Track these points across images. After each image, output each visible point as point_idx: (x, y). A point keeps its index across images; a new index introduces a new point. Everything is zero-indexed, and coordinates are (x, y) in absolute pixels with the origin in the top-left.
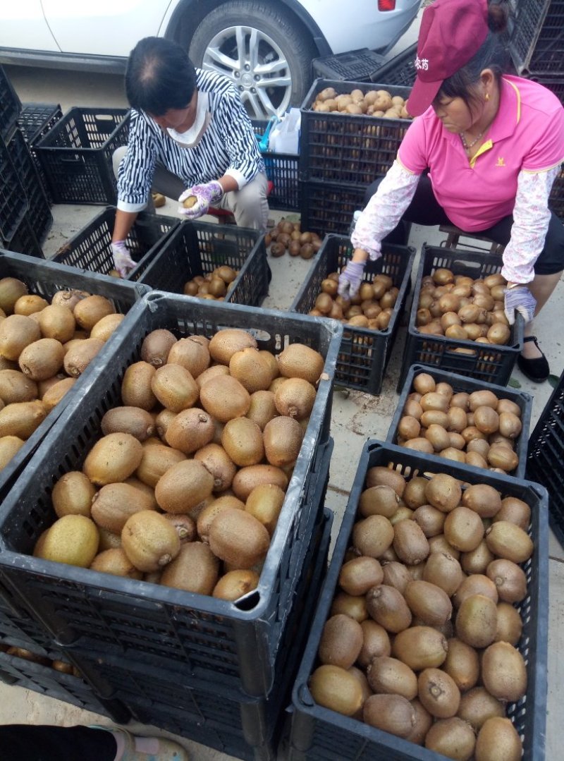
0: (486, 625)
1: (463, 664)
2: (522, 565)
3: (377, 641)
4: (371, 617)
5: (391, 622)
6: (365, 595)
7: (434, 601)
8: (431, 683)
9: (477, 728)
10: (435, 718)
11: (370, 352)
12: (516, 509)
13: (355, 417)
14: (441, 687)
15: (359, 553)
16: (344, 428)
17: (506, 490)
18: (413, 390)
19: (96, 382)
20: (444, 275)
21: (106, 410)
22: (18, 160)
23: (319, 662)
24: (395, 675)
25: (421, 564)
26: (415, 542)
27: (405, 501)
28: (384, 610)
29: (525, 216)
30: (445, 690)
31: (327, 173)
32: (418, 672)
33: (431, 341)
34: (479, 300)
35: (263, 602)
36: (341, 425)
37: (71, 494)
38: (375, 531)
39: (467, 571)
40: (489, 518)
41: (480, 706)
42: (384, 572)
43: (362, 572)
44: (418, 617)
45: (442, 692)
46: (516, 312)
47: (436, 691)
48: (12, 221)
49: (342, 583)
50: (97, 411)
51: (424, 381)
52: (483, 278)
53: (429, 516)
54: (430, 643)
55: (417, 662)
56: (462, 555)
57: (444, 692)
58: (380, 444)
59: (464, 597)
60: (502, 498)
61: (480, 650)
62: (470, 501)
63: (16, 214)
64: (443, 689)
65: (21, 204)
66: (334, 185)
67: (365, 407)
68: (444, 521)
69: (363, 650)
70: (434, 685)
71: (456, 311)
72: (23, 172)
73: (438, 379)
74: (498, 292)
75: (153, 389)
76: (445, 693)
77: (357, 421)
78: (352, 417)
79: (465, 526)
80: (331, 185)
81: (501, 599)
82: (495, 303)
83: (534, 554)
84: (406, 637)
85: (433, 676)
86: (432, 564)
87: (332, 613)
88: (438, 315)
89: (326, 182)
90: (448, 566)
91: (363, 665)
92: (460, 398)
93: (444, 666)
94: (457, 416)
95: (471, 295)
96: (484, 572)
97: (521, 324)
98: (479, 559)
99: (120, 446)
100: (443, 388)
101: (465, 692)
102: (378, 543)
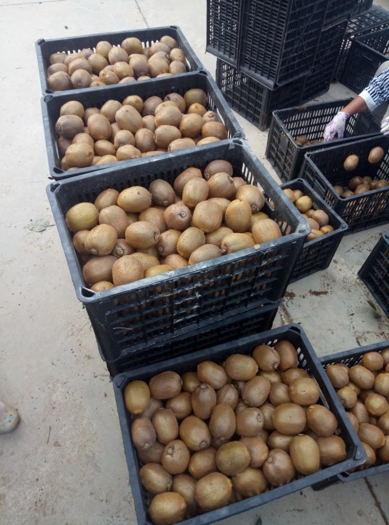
0: (229, 463)
1: (202, 463)
3: (181, 405)
8: (174, 446)
12: (337, 448)
13: (368, 332)
14: (174, 453)
15: (224, 365)
16: (353, 331)
19: (163, 160)
22: (331, 41)
24: (164, 423)
26: (255, 393)
28: (197, 396)
30: (174, 457)
32: (178, 438)
36: (354, 328)
37: (103, 197)
38: (241, 364)
42: (223, 386)
43: (210, 372)
44: (209, 421)
45: (172, 455)
47: (170, 451)
48: (292, 76)
49: (198, 367)
53: (281, 393)
55: (184, 435)
57: (173, 456)
58: (301, 332)
60: (335, 433)
61: (216, 469)
62: (310, 410)
63: (297, 73)
64: (174, 455)
65: (307, 68)
67: (383, 333)
68: (284, 402)
70: (173, 449)
72: (329, 51)
77: (367, 335)
78: (366, 331)
93: (192, 452)
96: (271, 448)
99: (137, 194)
102: (236, 371)
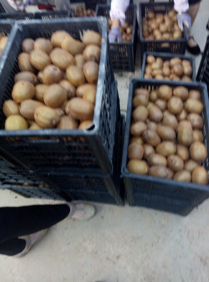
1: (183, 152)
2: (200, 114)
3: (149, 150)
4: (145, 142)
5: (153, 142)
6: (141, 135)
7: (168, 132)
9: (192, 173)
10: (175, 171)
11: (127, 54)
12: (195, 94)
14: (175, 160)
17: (190, 88)
18: (147, 63)
20: (151, 15)
21: (14, 75)
23: (128, 160)
24: (158, 159)
25: (161, 121)
26: (157, 113)
27: (151, 100)
28: (149, 138)
32: (167, 157)
33: (150, 43)
34: (167, 23)
35: (96, 127)
38: (141, 112)
39: (179, 121)
40: (184, 100)
41: (191, 165)
42: (147, 126)
43: (138, 127)
44: (163, 139)
45: (176, 162)
46: (184, 25)
49: (132, 132)
50: (11, 77)
51: (150, 59)
52: (168, 13)
53: (161, 103)
54: (169, 147)
55: (166, 154)
56: (177, 115)
59: (179, 129)
60: (189, 91)
61: (188, 147)
62: (176, 94)
68: (167, 104)
69: (144, 154)
70: (173, 160)
71: (158, 28)
73: (156, 57)
74: (175, 18)
75: (31, 62)
76: (178, 162)
79: (175, 104)
81: (194, 128)
82: (174, 23)
83: (204, 110)
84: (160, 147)
85: (172, 157)
86: (165, 120)
87: (130, 143)
88: (151, 33)
90: (171, 119)
91: (145, 158)
92: (166, 64)
93: (176, 153)
94: (166, 70)
95: (164, 21)
96: (186, 119)
97: (186, 30)
98: (183, 115)
99: (23, 85)
100: (159, 61)
101: (185, 162)
102: (143, 116)
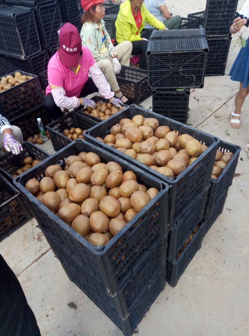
29: (99, 79)
31: (14, 115)
66: (20, 117)
80: (19, 118)
89: (16, 118)
